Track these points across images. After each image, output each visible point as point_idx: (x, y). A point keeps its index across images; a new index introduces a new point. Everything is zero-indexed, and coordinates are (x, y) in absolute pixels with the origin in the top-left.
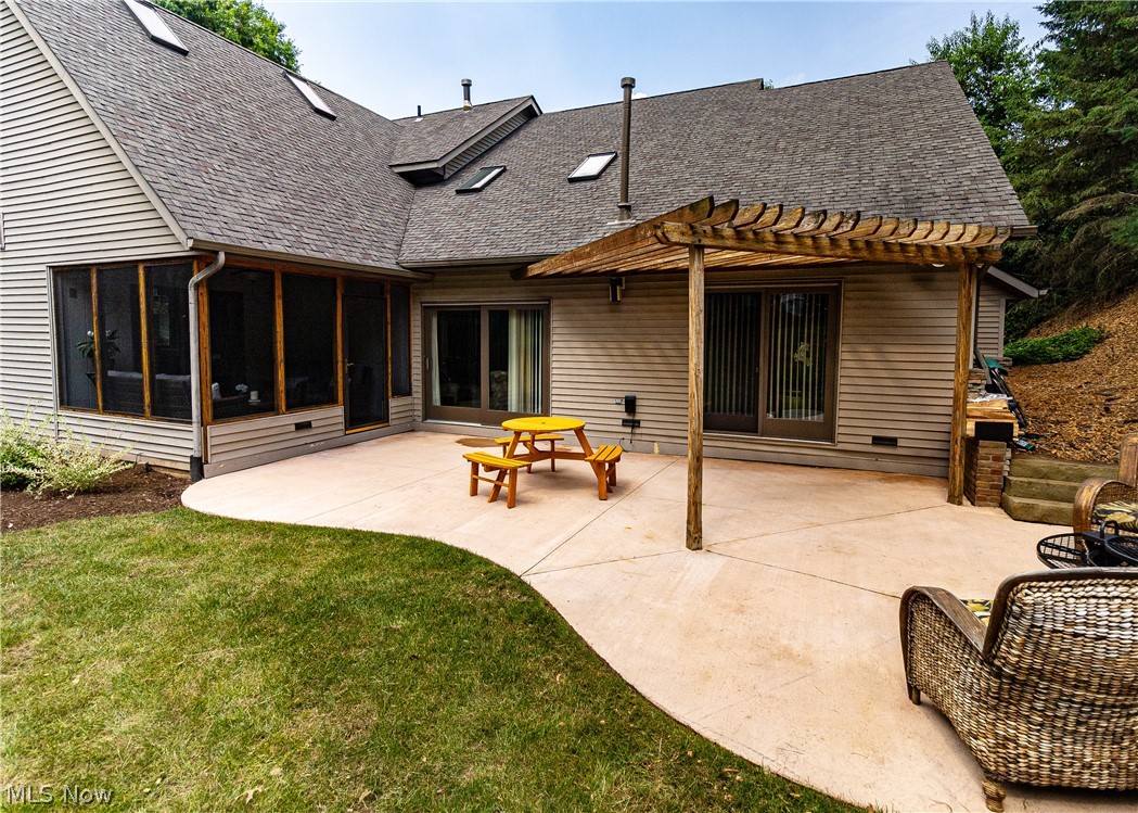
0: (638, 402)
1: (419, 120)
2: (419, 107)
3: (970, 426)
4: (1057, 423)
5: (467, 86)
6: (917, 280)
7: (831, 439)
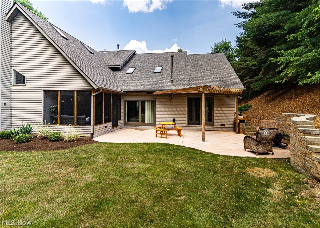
0: (176, 120)
1: (105, 53)
2: (105, 50)
3: (239, 121)
4: (249, 120)
5: (118, 46)
6: (227, 96)
7: (214, 125)
